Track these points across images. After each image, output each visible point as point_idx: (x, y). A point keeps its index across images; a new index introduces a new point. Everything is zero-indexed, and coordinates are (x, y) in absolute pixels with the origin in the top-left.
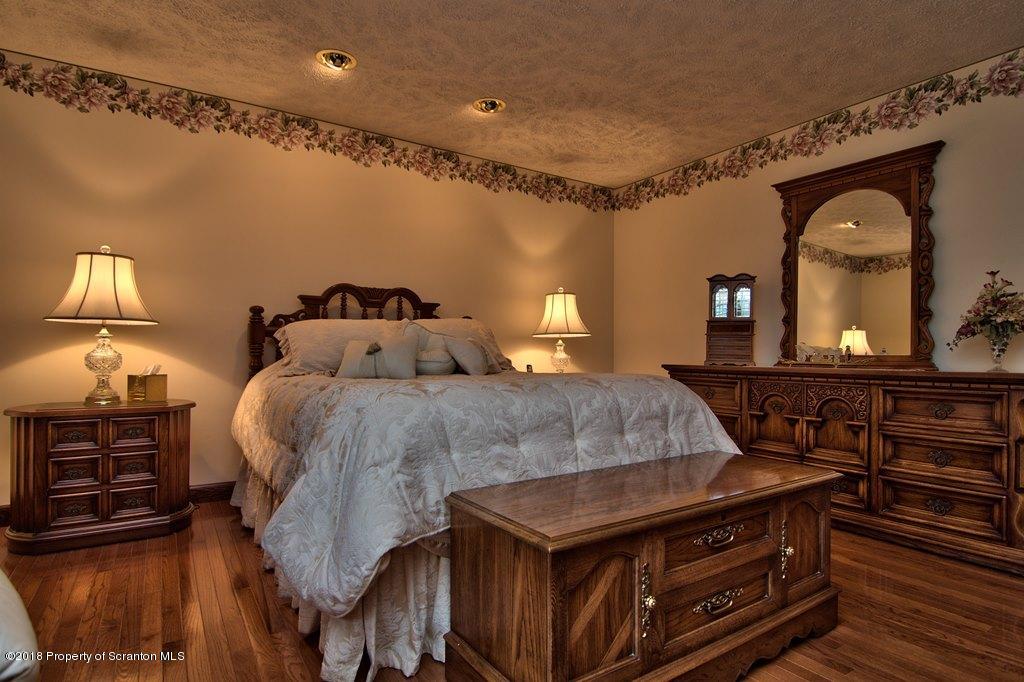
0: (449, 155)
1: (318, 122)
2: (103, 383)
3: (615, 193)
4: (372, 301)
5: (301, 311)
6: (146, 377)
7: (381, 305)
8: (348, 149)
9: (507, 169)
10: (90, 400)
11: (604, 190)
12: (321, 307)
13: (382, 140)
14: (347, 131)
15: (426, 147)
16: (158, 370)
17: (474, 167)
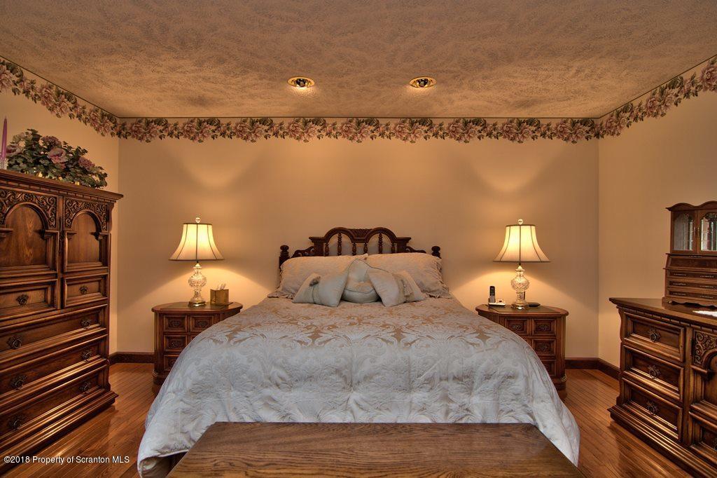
0: (424, 121)
1: (326, 119)
2: (197, 295)
3: (598, 122)
4: (360, 239)
5: (311, 248)
6: (218, 291)
7: (366, 241)
8: (346, 133)
9: (477, 121)
10: (191, 304)
11: (585, 122)
12: (325, 244)
13: (370, 121)
14: (345, 120)
15: (404, 119)
16: (224, 287)
17: (445, 126)
